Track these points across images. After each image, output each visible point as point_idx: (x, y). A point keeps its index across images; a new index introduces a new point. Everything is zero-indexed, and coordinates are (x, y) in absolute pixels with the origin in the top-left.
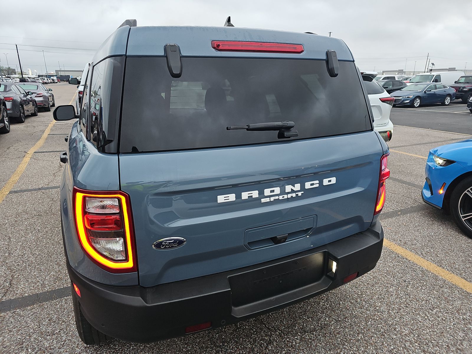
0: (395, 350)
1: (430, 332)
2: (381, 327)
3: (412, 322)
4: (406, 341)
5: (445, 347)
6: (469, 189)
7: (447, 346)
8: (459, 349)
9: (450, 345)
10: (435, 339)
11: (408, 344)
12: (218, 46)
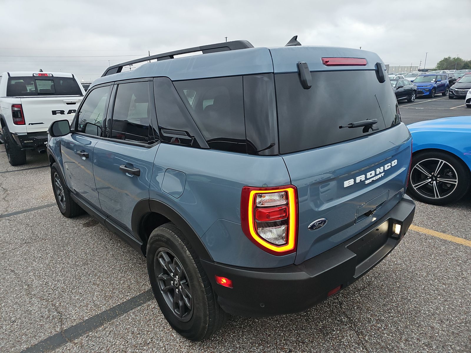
0: (426, 288)
1: (439, 271)
2: (407, 275)
3: (424, 267)
4: (429, 280)
5: (454, 278)
6: (418, 164)
7: (455, 277)
8: (464, 278)
9: (456, 276)
10: (445, 275)
11: (431, 282)
12: (327, 62)
